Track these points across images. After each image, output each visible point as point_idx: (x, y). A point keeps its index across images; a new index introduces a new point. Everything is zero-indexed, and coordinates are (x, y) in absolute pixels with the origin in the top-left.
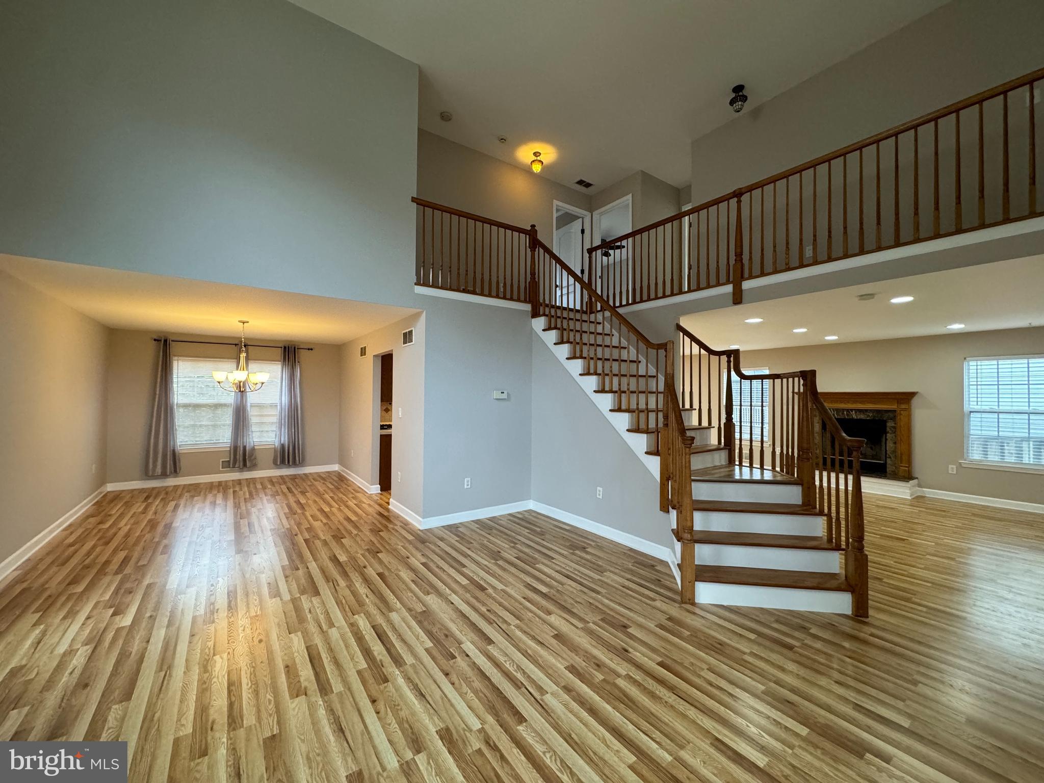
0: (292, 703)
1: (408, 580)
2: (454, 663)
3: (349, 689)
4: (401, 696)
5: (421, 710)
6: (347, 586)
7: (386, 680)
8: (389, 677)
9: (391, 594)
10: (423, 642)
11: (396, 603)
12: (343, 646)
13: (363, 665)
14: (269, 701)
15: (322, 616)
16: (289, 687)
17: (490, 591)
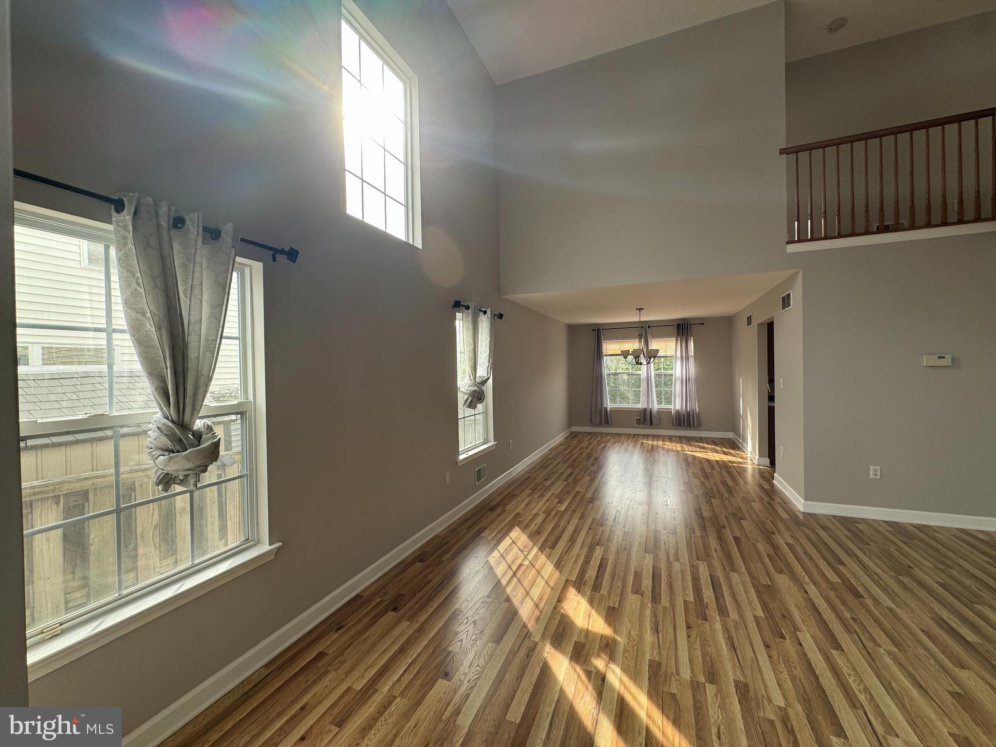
0: (631, 595)
1: (764, 554)
2: (781, 642)
3: (673, 609)
4: (714, 637)
5: (727, 656)
6: (701, 537)
7: (705, 619)
8: (709, 618)
9: (740, 558)
10: (755, 609)
11: (741, 567)
12: (680, 578)
13: (691, 598)
14: (619, 587)
15: (672, 550)
16: (633, 585)
17: (869, 602)
